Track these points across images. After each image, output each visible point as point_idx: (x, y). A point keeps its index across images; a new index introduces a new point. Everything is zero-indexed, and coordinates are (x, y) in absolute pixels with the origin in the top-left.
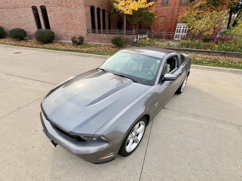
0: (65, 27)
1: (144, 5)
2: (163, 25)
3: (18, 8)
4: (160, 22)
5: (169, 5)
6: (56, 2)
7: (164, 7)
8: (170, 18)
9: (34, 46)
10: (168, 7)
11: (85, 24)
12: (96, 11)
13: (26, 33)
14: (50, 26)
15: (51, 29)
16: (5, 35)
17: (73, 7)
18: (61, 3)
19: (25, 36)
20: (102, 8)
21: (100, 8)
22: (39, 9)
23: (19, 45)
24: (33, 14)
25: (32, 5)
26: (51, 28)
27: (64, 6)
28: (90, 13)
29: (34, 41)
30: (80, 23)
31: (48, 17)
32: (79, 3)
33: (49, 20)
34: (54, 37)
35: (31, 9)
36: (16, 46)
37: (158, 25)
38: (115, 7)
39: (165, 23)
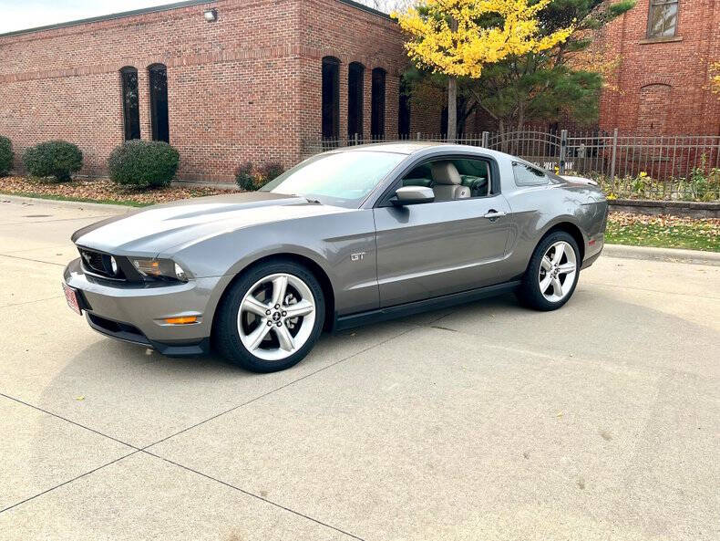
0: (222, 134)
1: (532, 43)
2: (663, 123)
3: (76, 76)
4: (643, 108)
5: (681, 38)
6: (203, 51)
7: (656, 47)
8: (692, 88)
9: (99, 198)
10: (677, 46)
11: (295, 121)
12: (344, 73)
13: (81, 158)
14: (171, 133)
15: (171, 142)
16: (11, 167)
17: (259, 62)
18: (221, 53)
19: (77, 169)
20: (371, 64)
21: (363, 62)
22: (143, 76)
23: (47, 197)
24: (118, 93)
25: (122, 64)
26: (171, 138)
27: (227, 61)
28: (319, 79)
29: (101, 184)
30: (277, 117)
31: (169, 99)
32: (282, 48)
33: (170, 109)
34: (175, 167)
35: (116, 77)
36: (39, 197)
37: (636, 122)
38: (410, 54)
39: (669, 111)
